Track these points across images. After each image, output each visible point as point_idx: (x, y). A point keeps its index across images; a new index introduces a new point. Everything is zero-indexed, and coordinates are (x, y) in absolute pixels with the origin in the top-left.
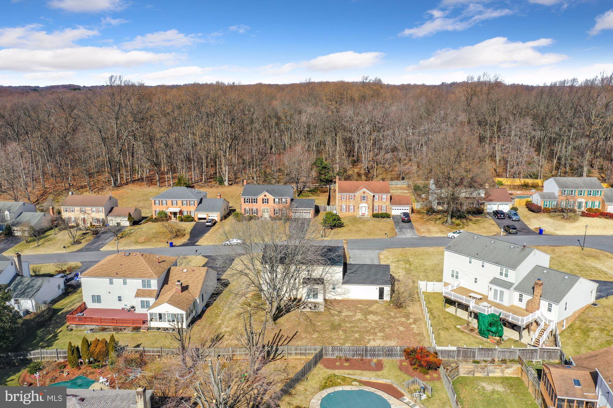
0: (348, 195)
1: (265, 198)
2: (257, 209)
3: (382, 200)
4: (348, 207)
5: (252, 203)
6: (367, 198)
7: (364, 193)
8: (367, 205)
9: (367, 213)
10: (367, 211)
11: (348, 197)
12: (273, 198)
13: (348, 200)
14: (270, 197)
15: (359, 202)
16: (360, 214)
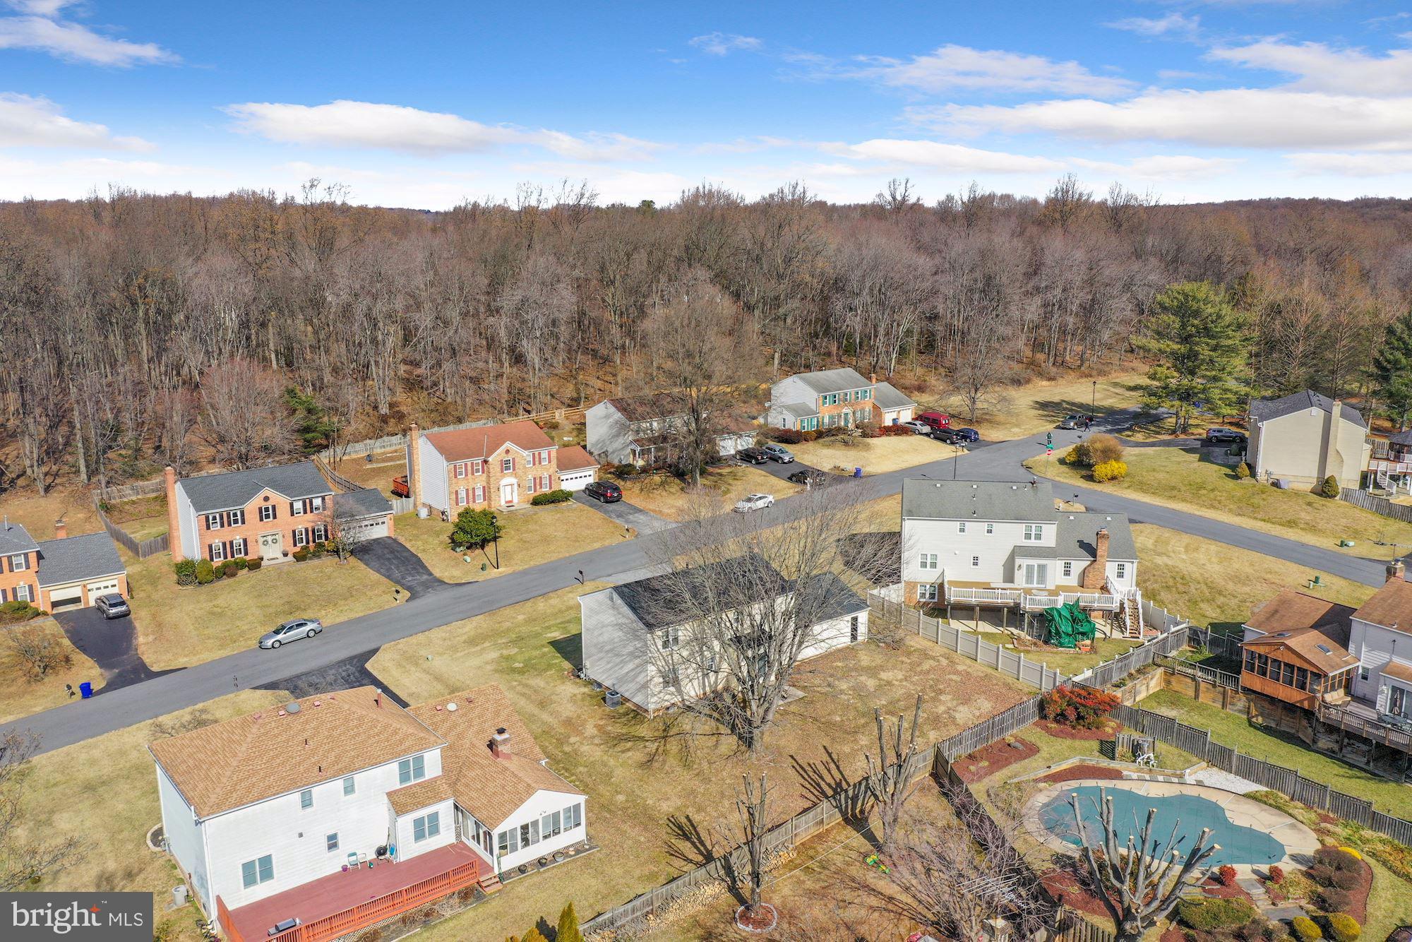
0: (469, 464)
1: (264, 505)
2: (245, 541)
3: (540, 463)
4: (471, 492)
5: (229, 525)
6: (514, 464)
7: (507, 452)
8: (514, 480)
9: (516, 500)
10: (515, 494)
11: (469, 468)
12: (287, 500)
13: (470, 475)
14: (280, 500)
15: (499, 474)
16: (503, 503)
